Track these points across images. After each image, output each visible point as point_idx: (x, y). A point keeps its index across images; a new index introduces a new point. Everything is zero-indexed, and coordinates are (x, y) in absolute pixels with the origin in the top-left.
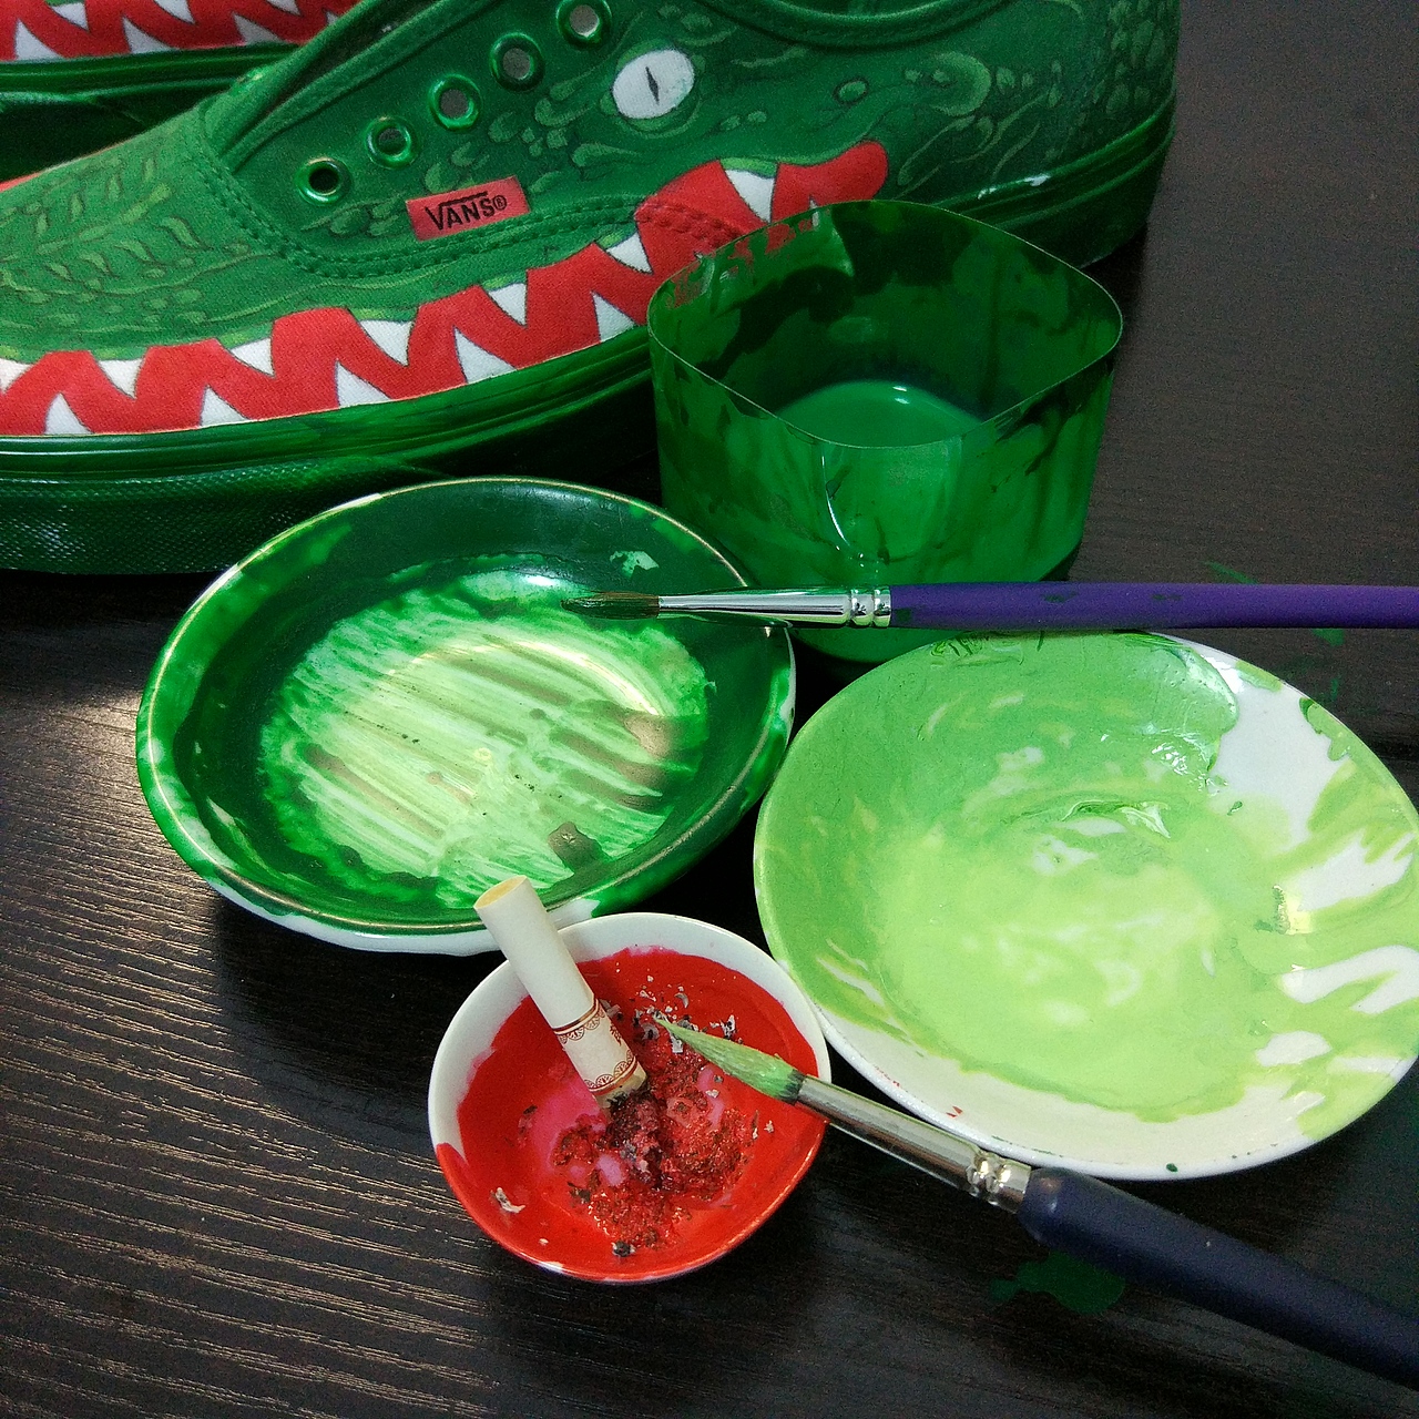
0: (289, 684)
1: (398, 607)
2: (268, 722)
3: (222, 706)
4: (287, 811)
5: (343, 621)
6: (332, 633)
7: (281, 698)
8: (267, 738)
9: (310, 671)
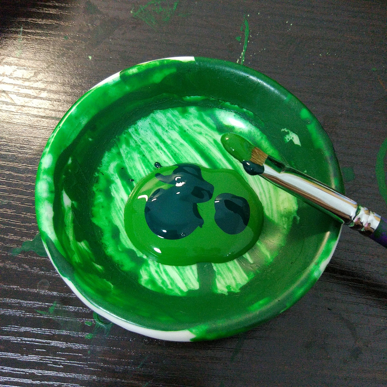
0: (125, 134)
1: (184, 112)
2: (109, 150)
3: (90, 139)
4: (100, 198)
5: (159, 111)
6: (152, 115)
7: (119, 140)
8: (106, 158)
9: (136, 130)
